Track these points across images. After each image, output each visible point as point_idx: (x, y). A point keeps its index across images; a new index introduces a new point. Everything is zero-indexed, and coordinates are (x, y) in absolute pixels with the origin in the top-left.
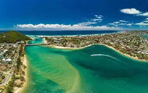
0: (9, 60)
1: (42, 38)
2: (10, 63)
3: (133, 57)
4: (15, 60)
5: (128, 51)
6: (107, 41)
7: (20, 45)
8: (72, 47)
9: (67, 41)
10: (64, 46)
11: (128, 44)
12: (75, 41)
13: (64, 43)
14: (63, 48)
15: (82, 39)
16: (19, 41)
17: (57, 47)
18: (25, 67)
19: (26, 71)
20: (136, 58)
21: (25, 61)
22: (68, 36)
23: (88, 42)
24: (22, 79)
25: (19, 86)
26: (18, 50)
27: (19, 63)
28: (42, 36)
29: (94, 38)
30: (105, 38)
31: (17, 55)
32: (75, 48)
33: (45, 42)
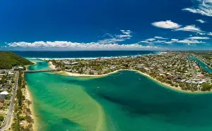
0: (5, 93)
1: (47, 62)
2: (6, 97)
3: (174, 87)
5: (168, 80)
6: (140, 66)
7: (18, 72)
8: (91, 74)
9: (83, 66)
10: (80, 73)
11: (168, 69)
12: (95, 66)
13: (79, 68)
14: (79, 75)
15: (104, 63)
16: (15, 65)
17: (70, 74)
18: (29, 103)
19: (31, 107)
20: (179, 89)
21: (27, 95)
22: (85, 59)
23: (112, 67)
24: (29, 120)
26: (16, 79)
27: (21, 97)
28: (47, 59)
29: (121, 61)
30: (137, 61)
31: (15, 87)
32: (96, 76)
33: (53, 67)
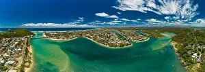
0: (20, 49)
1: (42, 33)
2: (20, 52)
4: (24, 49)
5: (103, 42)
6: (88, 35)
7: (27, 39)
8: (63, 39)
9: (60, 35)
10: (58, 38)
11: (102, 36)
12: (66, 35)
13: (58, 36)
14: (57, 40)
15: (70, 34)
16: (26, 35)
17: (53, 39)
18: (31, 54)
19: (31, 56)
20: (108, 46)
21: (31, 50)
22: (61, 32)
23: (74, 36)
24: (30, 62)
25: (28, 67)
26: (25, 42)
27: (27, 51)
29: (78, 33)
30: (86, 32)
31: (25, 46)
32: (66, 40)
33: (45, 36)
